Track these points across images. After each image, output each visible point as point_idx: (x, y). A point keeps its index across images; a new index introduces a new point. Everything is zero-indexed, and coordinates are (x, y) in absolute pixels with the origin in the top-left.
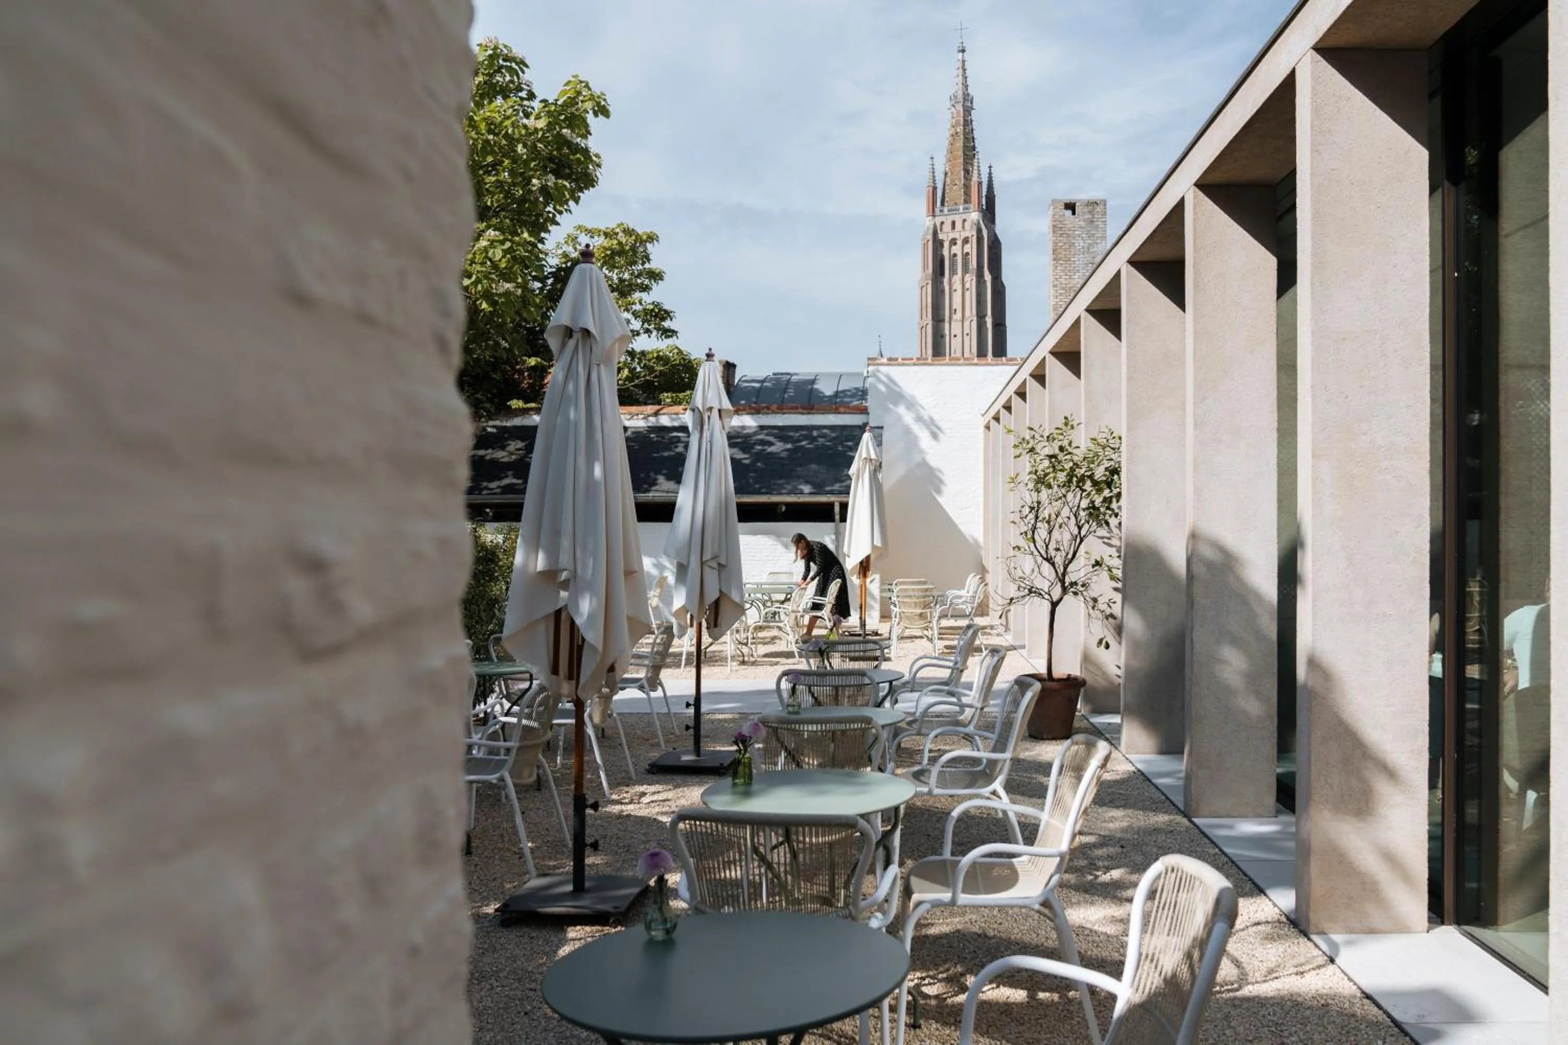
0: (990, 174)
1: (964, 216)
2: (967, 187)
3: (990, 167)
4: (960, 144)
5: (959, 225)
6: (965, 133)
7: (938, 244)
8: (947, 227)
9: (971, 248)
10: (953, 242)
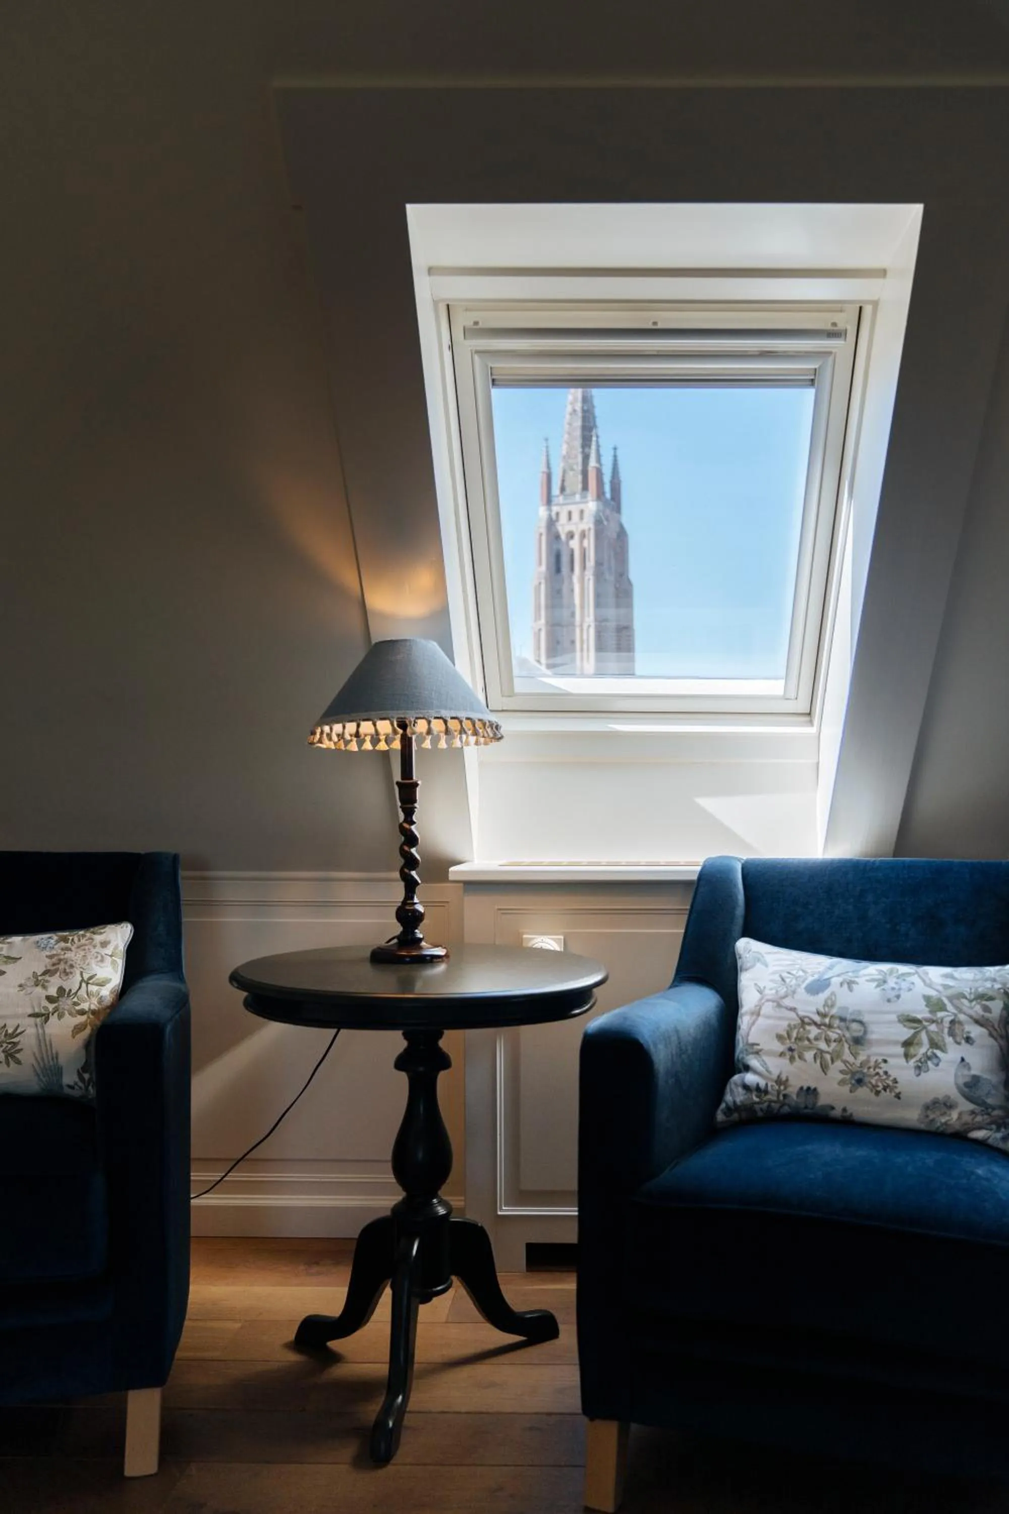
0: (615, 457)
1: (582, 506)
2: (585, 473)
3: (615, 449)
4: (578, 423)
5: (576, 516)
6: (584, 411)
7: (554, 536)
8: (563, 518)
9: (590, 543)
10: (571, 536)
